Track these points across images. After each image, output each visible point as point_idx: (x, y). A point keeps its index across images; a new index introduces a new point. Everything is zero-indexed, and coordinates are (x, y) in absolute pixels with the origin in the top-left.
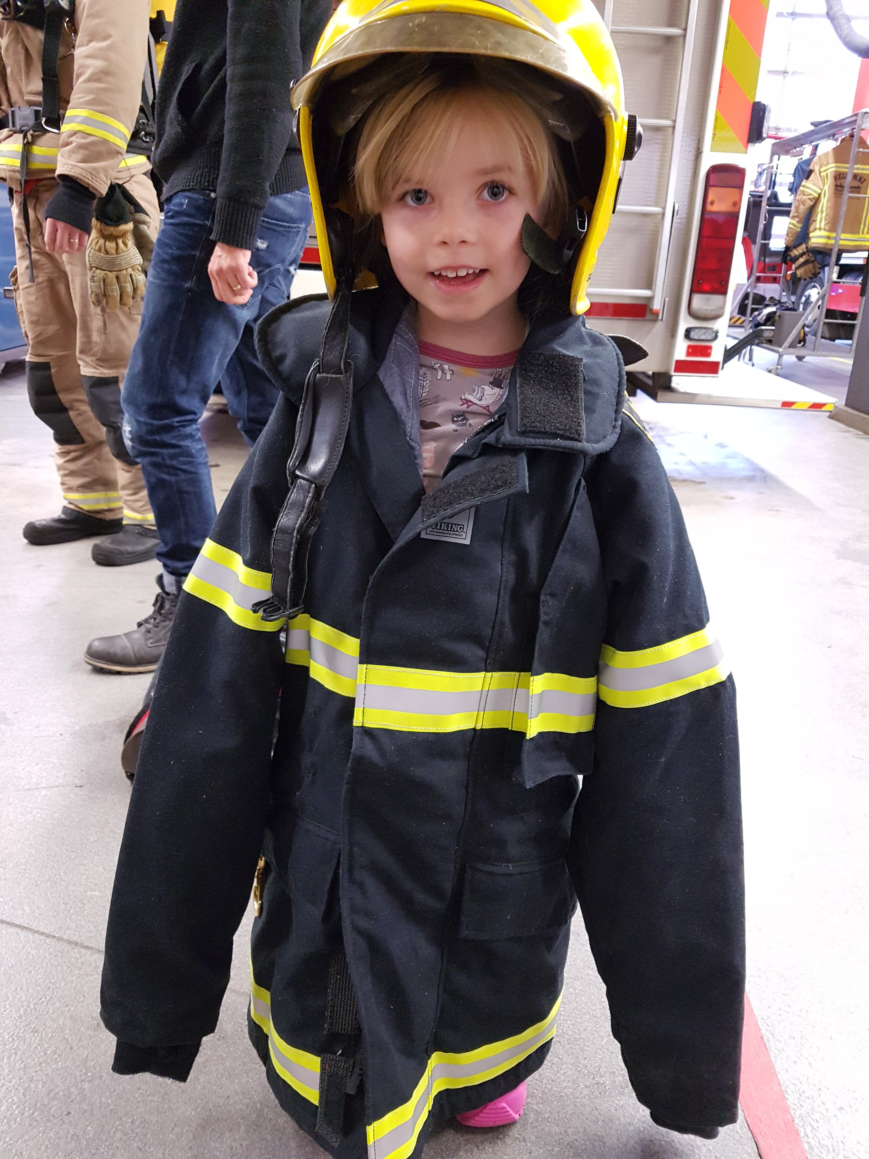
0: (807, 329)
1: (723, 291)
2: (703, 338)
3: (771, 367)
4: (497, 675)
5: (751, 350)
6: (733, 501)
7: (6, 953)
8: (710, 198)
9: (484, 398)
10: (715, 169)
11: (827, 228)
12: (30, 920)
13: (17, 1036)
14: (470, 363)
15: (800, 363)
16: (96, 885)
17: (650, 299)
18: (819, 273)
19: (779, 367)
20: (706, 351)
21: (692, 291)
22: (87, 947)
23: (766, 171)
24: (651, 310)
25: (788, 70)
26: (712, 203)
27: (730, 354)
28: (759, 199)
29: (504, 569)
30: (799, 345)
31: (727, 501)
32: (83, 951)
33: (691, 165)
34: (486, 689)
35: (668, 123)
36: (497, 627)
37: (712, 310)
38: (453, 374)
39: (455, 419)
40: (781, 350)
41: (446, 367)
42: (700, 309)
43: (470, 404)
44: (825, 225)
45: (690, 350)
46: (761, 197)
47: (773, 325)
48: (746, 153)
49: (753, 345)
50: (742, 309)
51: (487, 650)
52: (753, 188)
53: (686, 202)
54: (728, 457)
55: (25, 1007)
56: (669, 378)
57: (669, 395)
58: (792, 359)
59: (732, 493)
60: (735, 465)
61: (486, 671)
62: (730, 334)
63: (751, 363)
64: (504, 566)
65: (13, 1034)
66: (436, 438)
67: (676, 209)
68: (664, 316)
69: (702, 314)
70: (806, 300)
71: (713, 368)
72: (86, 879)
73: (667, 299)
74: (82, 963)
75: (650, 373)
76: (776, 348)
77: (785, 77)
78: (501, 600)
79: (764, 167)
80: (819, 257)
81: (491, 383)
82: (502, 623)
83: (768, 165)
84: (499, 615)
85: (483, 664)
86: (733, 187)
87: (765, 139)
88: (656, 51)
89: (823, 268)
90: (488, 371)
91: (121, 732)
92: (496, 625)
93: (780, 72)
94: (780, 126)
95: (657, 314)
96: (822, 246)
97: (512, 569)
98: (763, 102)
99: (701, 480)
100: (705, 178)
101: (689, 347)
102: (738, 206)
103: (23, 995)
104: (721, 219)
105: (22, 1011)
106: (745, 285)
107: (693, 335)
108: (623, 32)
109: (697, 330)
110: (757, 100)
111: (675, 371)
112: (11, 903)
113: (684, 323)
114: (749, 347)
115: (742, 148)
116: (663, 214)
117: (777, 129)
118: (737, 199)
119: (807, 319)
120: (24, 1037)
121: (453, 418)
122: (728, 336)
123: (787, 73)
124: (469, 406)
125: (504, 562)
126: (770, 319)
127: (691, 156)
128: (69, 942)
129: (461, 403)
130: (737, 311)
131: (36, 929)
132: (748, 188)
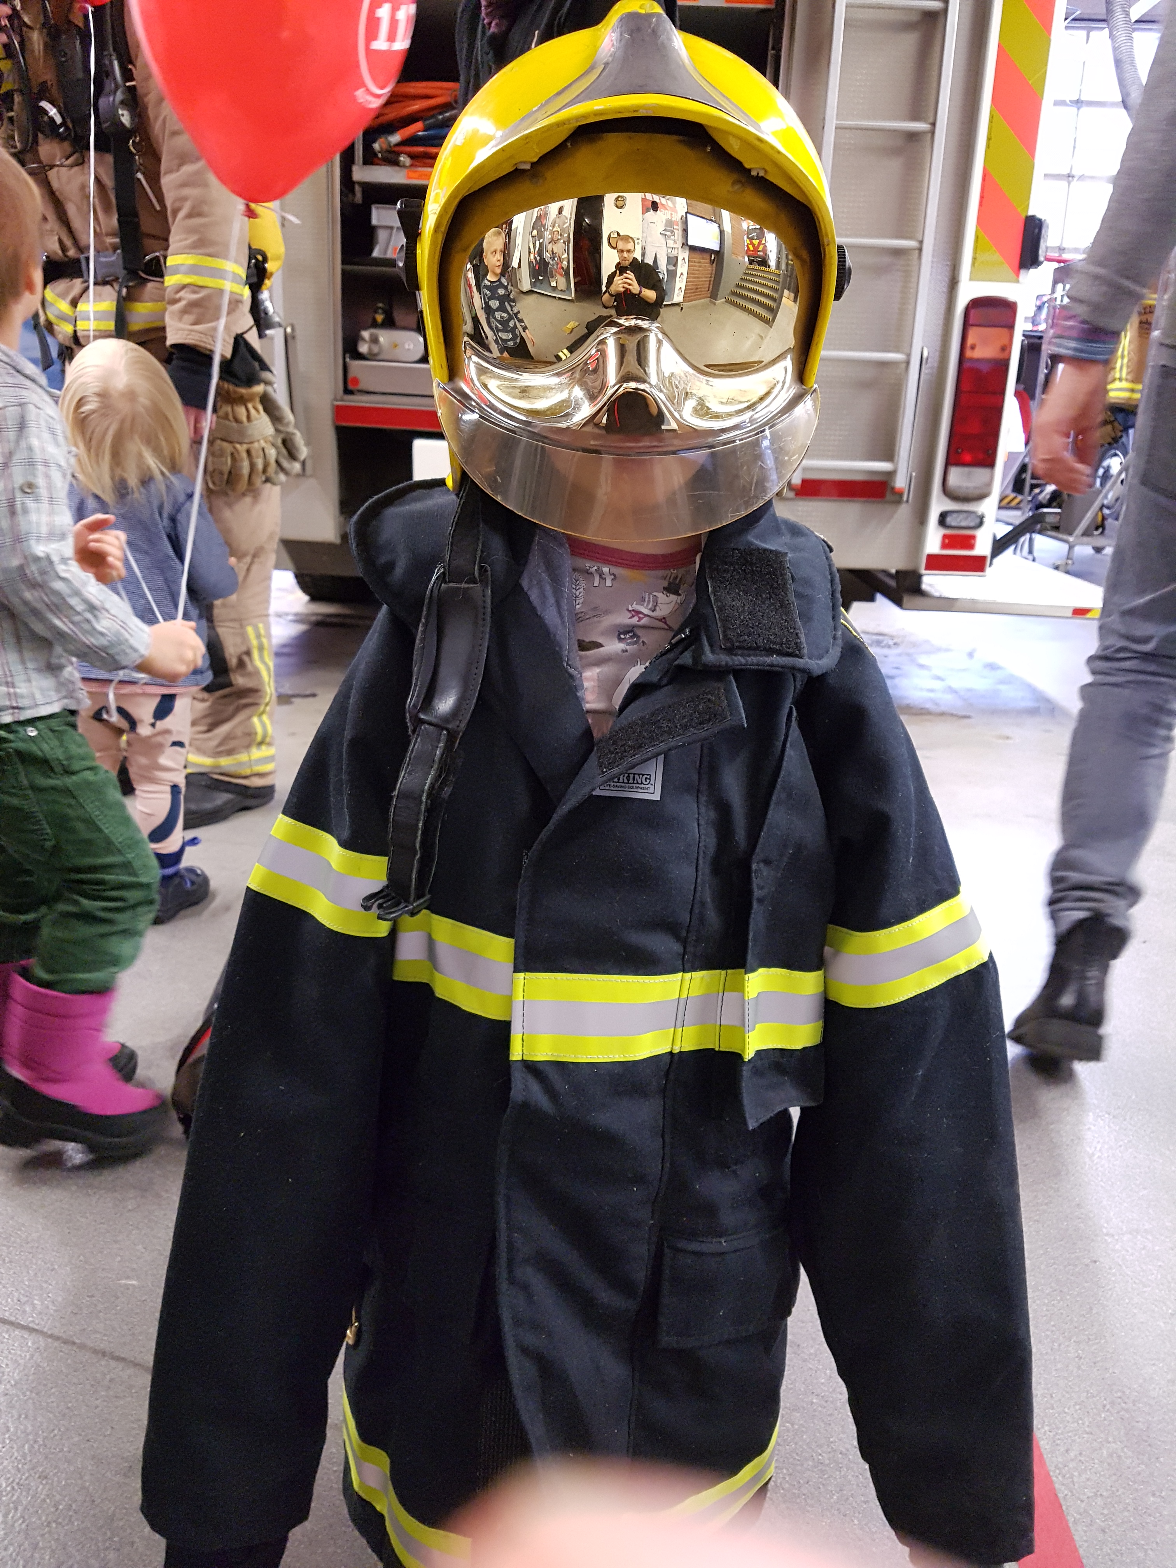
0: (1106, 511)
1: (989, 462)
2: (963, 524)
3: (1058, 563)
4: (698, 975)
5: (1031, 540)
6: (1010, 741)
7: (7, 1365)
8: (970, 341)
9: (658, 608)
10: (977, 304)
11: (1129, 377)
12: (42, 1319)
13: (18, 1484)
14: (637, 564)
15: (1098, 556)
16: (133, 1270)
17: (892, 474)
18: (1121, 437)
19: (1070, 562)
20: (968, 542)
21: (950, 462)
22: (118, 1359)
23: (1046, 305)
24: (893, 488)
25: (1074, 173)
26: (973, 347)
27: (1000, 546)
28: (1037, 341)
29: (702, 831)
30: (1096, 533)
31: (1001, 741)
32: (113, 1363)
33: (943, 300)
34: (684, 996)
35: (912, 244)
36: (696, 911)
37: (975, 488)
38: (615, 577)
39: (622, 636)
40: (1071, 539)
41: (606, 570)
42: (959, 487)
43: (641, 616)
44: (1128, 373)
45: (947, 541)
46: (1040, 338)
47: (1060, 507)
48: (1018, 281)
49: (1034, 532)
50: (1018, 485)
51: (684, 942)
52: (1029, 327)
53: (938, 344)
54: (1002, 682)
55: (32, 1442)
56: (919, 577)
57: (918, 600)
58: (1088, 551)
59: (1007, 731)
60: (1011, 694)
61: (684, 971)
62: (1000, 518)
63: (1030, 557)
64: (701, 827)
65: (14, 1481)
66: (599, 662)
67: (925, 354)
68: (910, 496)
69: (961, 493)
70: (1105, 473)
71: (977, 565)
72: (119, 1262)
73: (914, 474)
74: (111, 1380)
75: (893, 571)
76: (1065, 537)
77: (1069, 183)
78: (700, 874)
79: (1045, 299)
80: (1120, 416)
81: (665, 589)
82: (703, 904)
83: (1049, 297)
84: (698, 894)
85: (680, 962)
86: (1002, 327)
87: (1042, 263)
88: (896, 152)
89: (1126, 429)
90: (661, 573)
91: (173, 1058)
92: (696, 906)
93: (1063, 175)
94: (1065, 245)
95: (901, 494)
96: (1123, 401)
97: (712, 831)
98: (1039, 216)
99: (964, 713)
100: (963, 316)
101: (945, 537)
102: (1007, 352)
103: (29, 1426)
104: (985, 368)
105: (26, 1447)
106: (1019, 453)
107: (949, 520)
108: (851, 129)
109: (955, 515)
110: (1030, 213)
111: (926, 569)
112: (16, 1294)
113: (938, 505)
114: (1028, 536)
115: (1012, 274)
116: (908, 363)
117: (1061, 249)
118: (1005, 342)
119: (1106, 497)
120: (29, 1484)
121: (619, 635)
122: (998, 520)
123: (1073, 177)
124: (640, 619)
125: (702, 822)
126: (1055, 499)
127: (944, 287)
128: (95, 1351)
129: (630, 615)
130: (1011, 487)
131: (49, 1332)
132: (1022, 326)
